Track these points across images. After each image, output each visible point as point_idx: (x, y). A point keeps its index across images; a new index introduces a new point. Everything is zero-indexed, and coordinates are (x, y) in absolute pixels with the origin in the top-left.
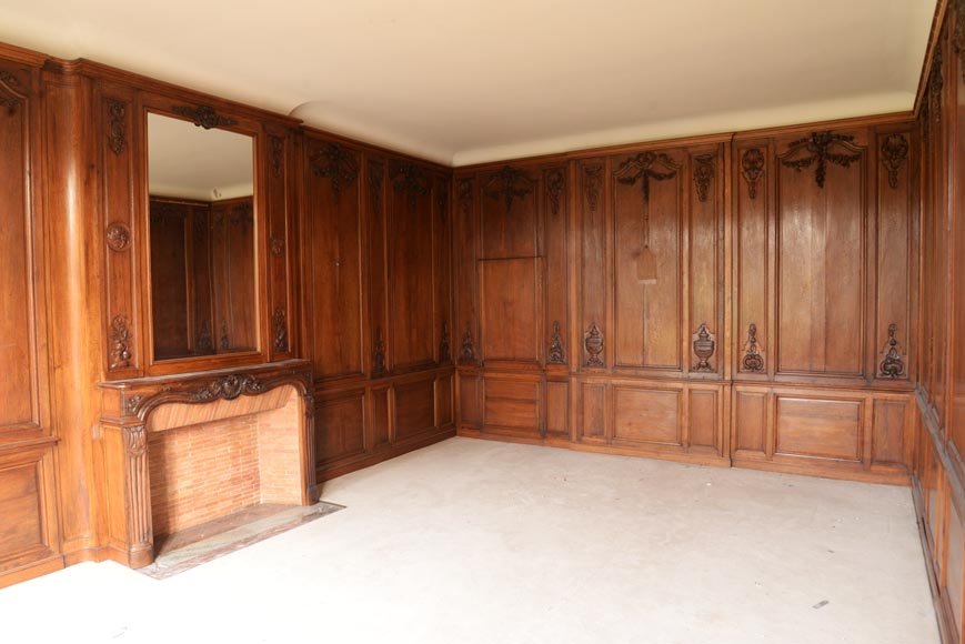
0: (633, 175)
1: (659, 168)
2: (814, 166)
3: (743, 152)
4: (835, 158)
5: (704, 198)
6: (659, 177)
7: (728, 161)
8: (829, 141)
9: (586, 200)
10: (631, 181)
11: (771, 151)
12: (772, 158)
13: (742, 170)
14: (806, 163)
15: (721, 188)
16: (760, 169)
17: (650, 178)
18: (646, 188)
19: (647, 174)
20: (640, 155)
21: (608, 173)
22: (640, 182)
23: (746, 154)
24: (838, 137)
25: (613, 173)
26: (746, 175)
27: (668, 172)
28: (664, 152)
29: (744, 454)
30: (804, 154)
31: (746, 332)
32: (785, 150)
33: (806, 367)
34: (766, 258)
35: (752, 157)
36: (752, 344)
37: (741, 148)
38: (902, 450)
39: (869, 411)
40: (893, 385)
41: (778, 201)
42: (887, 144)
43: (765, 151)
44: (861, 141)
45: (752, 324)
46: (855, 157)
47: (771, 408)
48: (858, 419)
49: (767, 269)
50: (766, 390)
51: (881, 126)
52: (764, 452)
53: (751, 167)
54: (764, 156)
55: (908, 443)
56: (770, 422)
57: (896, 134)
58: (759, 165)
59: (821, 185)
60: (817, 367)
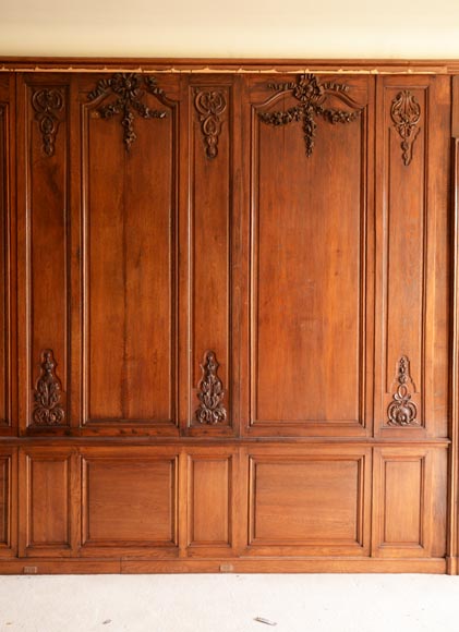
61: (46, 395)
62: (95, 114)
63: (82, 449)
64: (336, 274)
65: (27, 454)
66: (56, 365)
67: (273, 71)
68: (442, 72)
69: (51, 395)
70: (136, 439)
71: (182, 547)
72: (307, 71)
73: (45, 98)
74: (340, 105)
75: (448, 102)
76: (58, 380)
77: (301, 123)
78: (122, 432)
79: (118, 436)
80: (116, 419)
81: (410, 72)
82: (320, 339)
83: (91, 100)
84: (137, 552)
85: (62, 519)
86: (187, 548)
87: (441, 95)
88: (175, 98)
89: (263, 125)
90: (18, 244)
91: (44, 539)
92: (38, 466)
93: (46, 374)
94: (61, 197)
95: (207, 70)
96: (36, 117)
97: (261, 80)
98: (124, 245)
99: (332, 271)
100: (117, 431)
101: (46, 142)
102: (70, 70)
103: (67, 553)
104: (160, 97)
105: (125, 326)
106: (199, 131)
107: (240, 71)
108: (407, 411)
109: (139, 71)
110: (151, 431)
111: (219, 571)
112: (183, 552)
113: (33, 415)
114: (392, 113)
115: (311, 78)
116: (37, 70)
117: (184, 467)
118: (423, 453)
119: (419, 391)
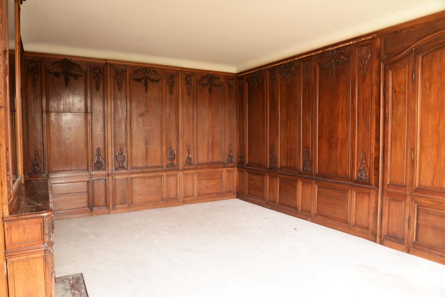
0: (140, 78)
1: (153, 77)
2: (208, 87)
3: (185, 76)
4: (216, 86)
5: (171, 93)
6: (153, 81)
7: (180, 78)
8: (213, 78)
9: (116, 86)
10: (139, 80)
11: (195, 78)
12: (195, 81)
13: (184, 83)
14: (206, 85)
15: (178, 89)
16: (191, 84)
17: (148, 80)
18: (146, 85)
19: (146, 78)
20: (144, 68)
21: (128, 74)
22: (143, 81)
23: (186, 77)
24: (216, 77)
25: (130, 75)
26: (186, 86)
27: (156, 79)
28: (154, 69)
29: (187, 199)
30: (205, 81)
31: (186, 149)
32: (200, 79)
33: (206, 161)
34: (193, 120)
35: (188, 79)
36: (189, 154)
37: (184, 74)
38: (233, 186)
39: (225, 174)
40: (231, 165)
41: (197, 98)
42: (228, 83)
43: (193, 77)
44: (222, 80)
45: (188, 146)
46: (220, 86)
47: (196, 178)
48: (222, 178)
49: (193, 124)
50: (194, 171)
51: (228, 76)
52: (193, 196)
53: (188, 83)
54: (192, 79)
55: (235, 184)
56: (195, 184)
57: (231, 80)
58: (190, 82)
59: (211, 94)
60: (210, 161)
62: (281, 76)
63: (278, 175)
64: (342, 120)
65: (268, 175)
66: (274, 150)
67: (321, 52)
68: (375, 36)
69: (273, 159)
70: (289, 174)
71: (299, 210)
72: (330, 49)
73: (272, 74)
74: (342, 57)
75: (380, 47)
76: (274, 155)
77: (331, 67)
80: (285, 167)
81: (363, 39)
82: (336, 144)
83: (280, 72)
84: (288, 208)
85: (274, 195)
87: (377, 45)
88: (298, 67)
89: (321, 70)
91: (271, 199)
92: (270, 178)
93: (272, 153)
94: (275, 101)
95: (304, 56)
96: (270, 80)
97: (319, 55)
98: (287, 114)
99: (340, 120)
100: (285, 171)
101: (272, 86)
102: (275, 65)
103: (275, 205)
104: (294, 67)
105: (287, 139)
106: (304, 76)
107: (313, 54)
108: (364, 175)
109: (289, 61)
110: (293, 172)
111: (307, 220)
112: (299, 212)
113: (269, 164)
114: (359, 56)
115: (332, 51)
116: (270, 66)
117: (300, 185)
118: (369, 192)
119: (369, 166)
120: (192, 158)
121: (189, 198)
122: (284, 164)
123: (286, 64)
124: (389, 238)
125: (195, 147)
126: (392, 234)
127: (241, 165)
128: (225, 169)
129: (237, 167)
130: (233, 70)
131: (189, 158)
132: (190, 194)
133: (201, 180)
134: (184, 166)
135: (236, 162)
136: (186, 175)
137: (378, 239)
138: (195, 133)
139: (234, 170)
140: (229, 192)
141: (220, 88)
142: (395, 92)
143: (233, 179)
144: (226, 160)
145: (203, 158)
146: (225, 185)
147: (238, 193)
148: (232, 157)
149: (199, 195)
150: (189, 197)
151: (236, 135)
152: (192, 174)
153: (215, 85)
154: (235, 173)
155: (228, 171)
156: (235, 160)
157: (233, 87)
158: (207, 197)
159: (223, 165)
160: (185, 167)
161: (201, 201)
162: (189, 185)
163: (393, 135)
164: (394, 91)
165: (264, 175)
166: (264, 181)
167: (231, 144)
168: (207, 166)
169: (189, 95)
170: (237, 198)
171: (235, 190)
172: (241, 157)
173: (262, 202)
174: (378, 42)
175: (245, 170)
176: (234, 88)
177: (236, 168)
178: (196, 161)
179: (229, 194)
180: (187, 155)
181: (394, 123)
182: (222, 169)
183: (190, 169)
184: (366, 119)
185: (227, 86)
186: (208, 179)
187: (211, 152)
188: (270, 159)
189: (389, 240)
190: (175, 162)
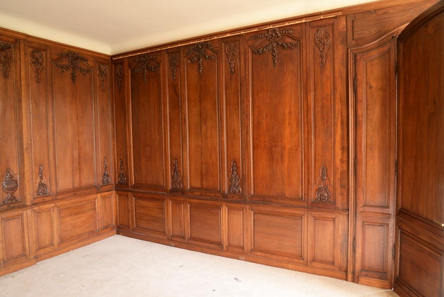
2: (70, 71)
3: (31, 50)
4: (82, 70)
7: (22, 53)
8: (77, 58)
11: (48, 55)
12: (49, 60)
13: (30, 62)
14: (67, 68)
15: (18, 70)
16: (41, 64)
23: (33, 52)
24: (82, 58)
26: (33, 66)
29: (42, 251)
30: (65, 62)
31: (37, 170)
32: (56, 57)
33: (70, 186)
34: (47, 121)
35: (37, 55)
36: (41, 178)
37: (29, 47)
38: (112, 218)
39: (99, 203)
40: (107, 188)
41: (52, 87)
42: (99, 68)
43: (44, 53)
44: (91, 63)
45: (41, 165)
46: (88, 71)
47: (55, 215)
48: (95, 209)
49: (47, 129)
50: (52, 205)
51: (99, 58)
52: (53, 245)
53: (36, 61)
54: (44, 56)
55: (114, 214)
56: (55, 225)
57: (103, 64)
58: (41, 60)
59: (74, 82)
60: (76, 185)
61: (176, 176)
62: (189, 61)
63: (188, 199)
64: (289, 124)
65: (170, 200)
66: (179, 165)
67: (256, 30)
68: (339, 15)
69: (177, 177)
70: (206, 197)
71: (225, 246)
72: (271, 27)
73: (173, 57)
74: (289, 40)
75: (345, 30)
76: (180, 171)
77: (271, 52)
78: (201, 194)
79: (200, 196)
80: (199, 189)
81: (322, 18)
82: (282, 156)
83: (187, 56)
84: (207, 245)
85: (182, 227)
86: (226, 247)
87: (341, 26)
88: (218, 49)
89: (254, 55)
90: (165, 117)
91: (176, 234)
92: (174, 205)
93: (176, 168)
94: (178, 97)
95: (229, 35)
96: (170, 66)
97: (252, 35)
98: (201, 114)
99: (287, 122)
100: (199, 194)
101: (173, 75)
102: (179, 45)
103: (183, 240)
104: (212, 50)
105: (201, 149)
106: (227, 62)
107: (242, 33)
108: (326, 195)
109: (203, 40)
110: (212, 195)
111: (238, 259)
112: (225, 249)
113: (172, 184)
114: (315, 40)
115: (274, 30)
116: (169, 47)
117: (224, 211)
118: (334, 217)
119: (332, 184)
120: (48, 184)
121: (46, 250)
122: (197, 184)
123: (197, 45)
124: (366, 273)
125: (52, 165)
126: (369, 268)
127: (122, 187)
128: (99, 195)
129: (116, 190)
130: (106, 49)
131: (42, 185)
132: (47, 243)
133: (63, 217)
134: (34, 198)
135: (113, 182)
136: (38, 213)
137: (350, 276)
138: (51, 143)
139: (112, 193)
140: (106, 227)
141: (88, 75)
142: (371, 88)
143: (111, 207)
144: (99, 180)
145: (65, 182)
146: (100, 218)
147: (118, 227)
148: (108, 176)
149: (62, 241)
150: (45, 247)
151: (112, 144)
152: (49, 210)
153: (80, 68)
154: (113, 197)
155: (104, 198)
156: (112, 180)
157: (106, 75)
158: (73, 242)
159: (95, 190)
160: (37, 201)
161: (66, 249)
162: (45, 229)
163: (369, 142)
164: (368, 87)
165: (162, 200)
166: (163, 209)
167: (105, 158)
168: (73, 194)
169: (38, 82)
170: (118, 233)
171: (114, 223)
172: (123, 175)
173: (161, 237)
174: (342, 23)
175: (130, 194)
176: (108, 76)
177: (114, 192)
178: (54, 188)
179: (106, 230)
180: (38, 180)
181: (369, 127)
182: (94, 196)
183: (44, 202)
184: (327, 122)
185: (98, 72)
186: (75, 214)
187: (78, 172)
188: (173, 178)
189: (366, 276)
190: (17, 194)
